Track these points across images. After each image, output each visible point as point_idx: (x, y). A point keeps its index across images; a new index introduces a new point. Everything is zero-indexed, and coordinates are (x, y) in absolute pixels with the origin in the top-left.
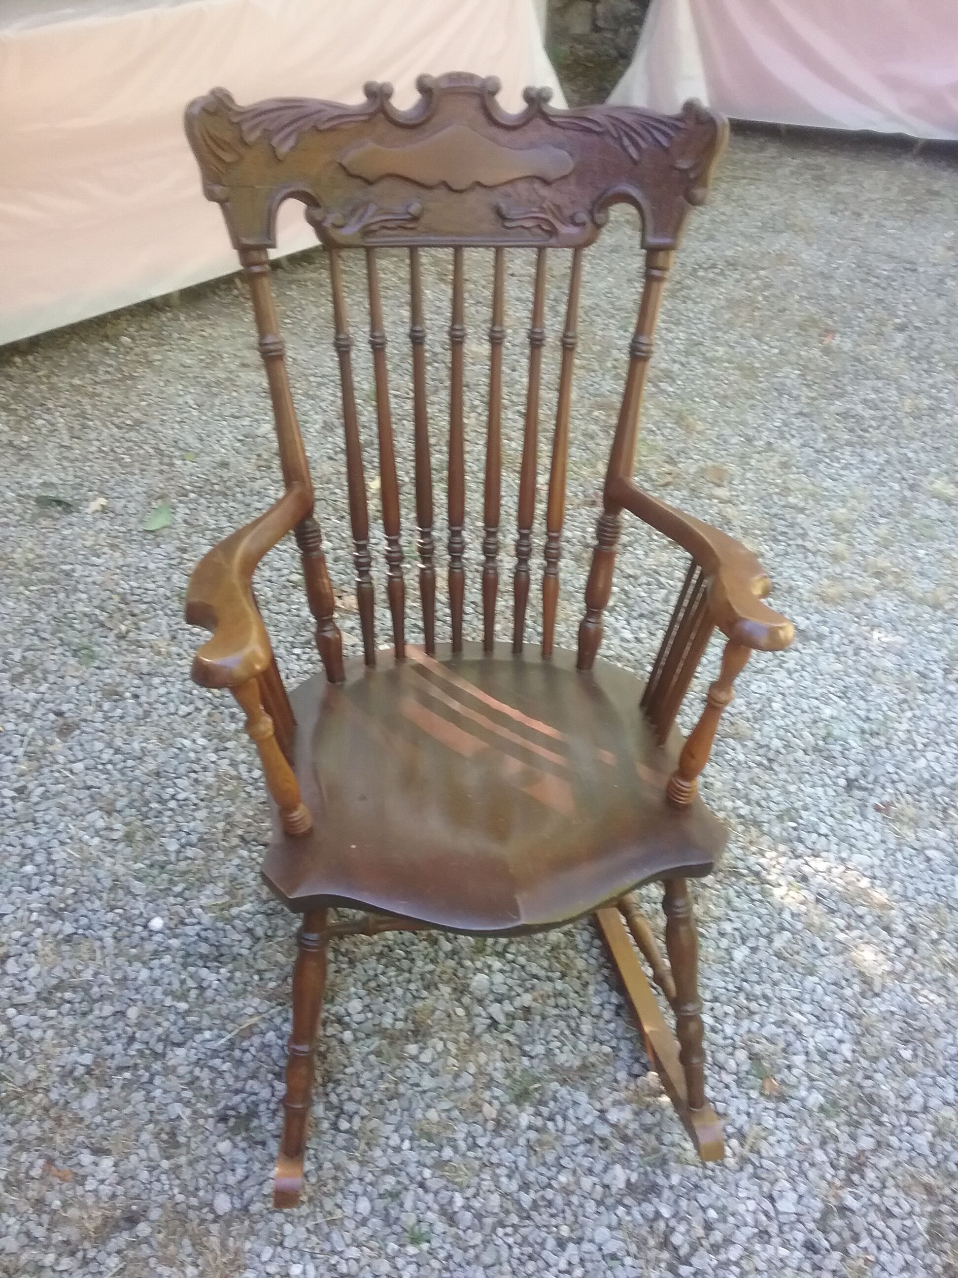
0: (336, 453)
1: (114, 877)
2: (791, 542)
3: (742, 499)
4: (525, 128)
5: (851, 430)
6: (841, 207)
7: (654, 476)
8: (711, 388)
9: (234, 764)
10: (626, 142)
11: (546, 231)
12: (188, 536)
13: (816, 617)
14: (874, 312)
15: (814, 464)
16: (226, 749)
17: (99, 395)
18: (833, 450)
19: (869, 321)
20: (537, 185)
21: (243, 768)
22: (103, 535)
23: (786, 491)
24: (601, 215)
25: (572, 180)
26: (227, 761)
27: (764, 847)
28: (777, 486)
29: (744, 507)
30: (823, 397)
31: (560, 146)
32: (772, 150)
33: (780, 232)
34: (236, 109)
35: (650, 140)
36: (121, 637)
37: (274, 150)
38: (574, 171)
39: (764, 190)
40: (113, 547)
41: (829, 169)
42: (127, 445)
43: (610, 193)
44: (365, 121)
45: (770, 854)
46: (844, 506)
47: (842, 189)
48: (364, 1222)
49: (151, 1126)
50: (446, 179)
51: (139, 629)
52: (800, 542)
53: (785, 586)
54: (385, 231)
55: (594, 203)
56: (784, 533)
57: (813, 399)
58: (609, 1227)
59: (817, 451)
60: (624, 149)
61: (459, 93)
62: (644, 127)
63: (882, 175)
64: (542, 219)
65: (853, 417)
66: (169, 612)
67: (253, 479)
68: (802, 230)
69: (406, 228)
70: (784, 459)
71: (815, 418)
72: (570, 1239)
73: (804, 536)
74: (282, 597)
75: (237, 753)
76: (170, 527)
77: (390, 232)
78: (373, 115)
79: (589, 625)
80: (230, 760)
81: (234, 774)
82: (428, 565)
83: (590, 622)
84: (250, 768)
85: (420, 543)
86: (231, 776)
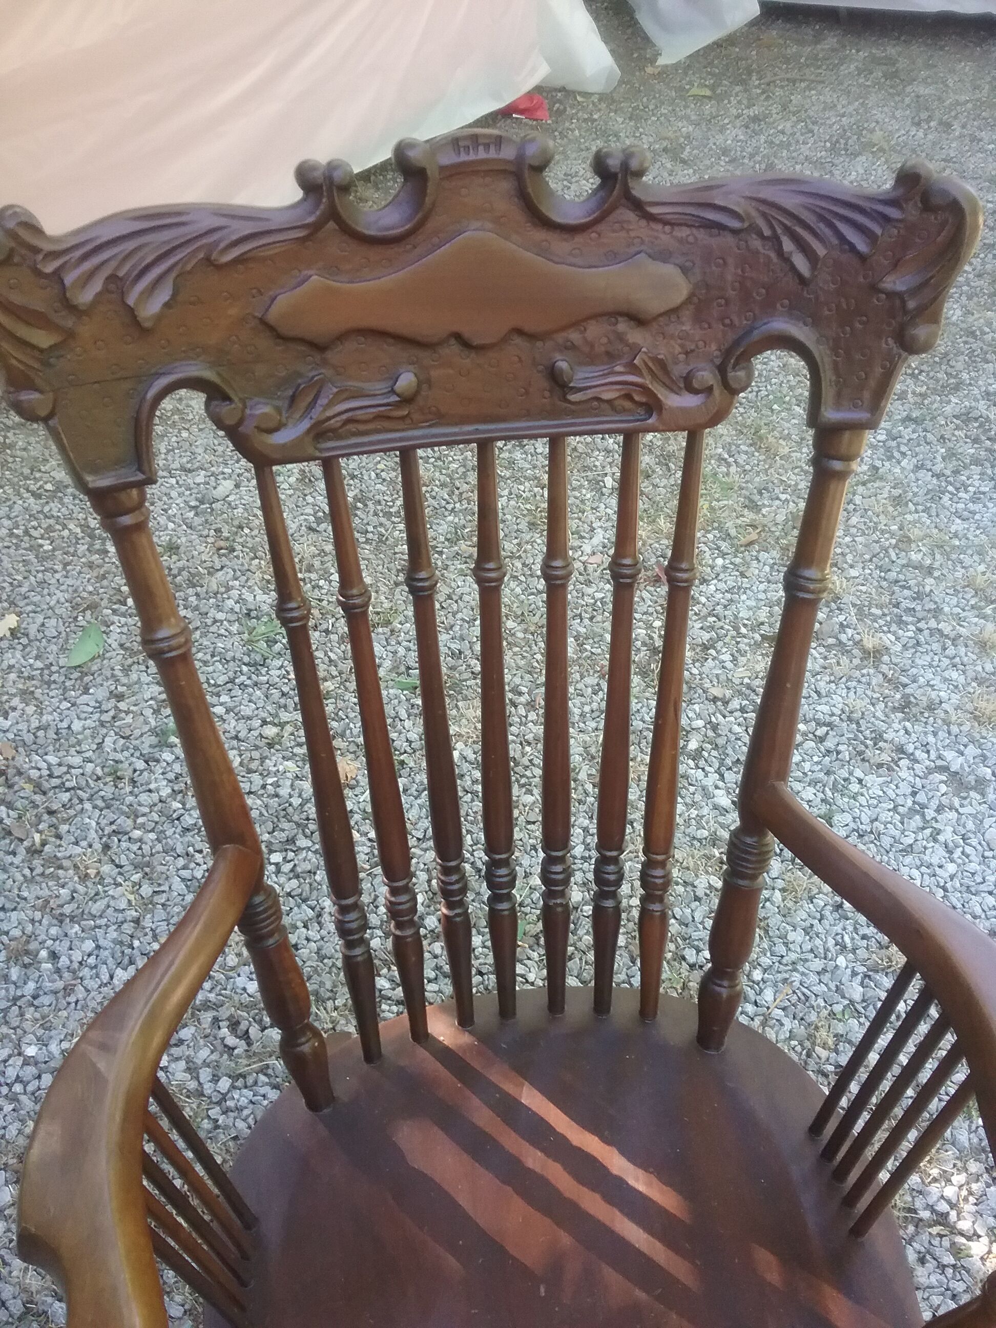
0: (319, 521)
1: (24, 1297)
2: (922, 625)
3: (849, 558)
4: (600, 227)
5: (976, 441)
6: (924, 115)
7: (733, 532)
8: (791, 388)
10: (788, 245)
11: (640, 404)
12: (126, 670)
13: (971, 751)
14: (984, 263)
15: (935, 496)
17: (11, 446)
18: (956, 472)
19: (979, 276)
20: (622, 326)
21: (205, 1074)
22: (13, 676)
23: (905, 542)
24: (741, 374)
25: (687, 314)
26: (182, 1064)
27: (948, 1168)
28: (893, 535)
29: (854, 573)
30: (935, 391)
31: (663, 256)
32: (831, 41)
33: (856, 155)
34: (47, 247)
35: (835, 241)
36: (34, 852)
37: (131, 311)
38: (688, 301)
39: (828, 96)
40: (26, 695)
41: (903, 63)
42: (45, 523)
43: (756, 335)
44: (302, 240)
45: (959, 1178)
46: (983, 561)
47: (923, 90)
50: (456, 328)
51: (59, 837)
52: (933, 624)
53: (924, 702)
54: (352, 427)
55: (727, 354)
56: (911, 611)
57: (923, 396)
59: (937, 476)
60: (785, 259)
61: (476, 173)
62: (822, 218)
63: (966, 67)
64: (632, 384)
65: (976, 419)
66: (100, 803)
67: (212, 571)
68: (881, 150)
69: (389, 418)
70: (896, 492)
71: (928, 424)
73: (937, 612)
74: (254, 765)
76: (102, 657)
77: (362, 427)
78: (315, 228)
79: (718, 989)
80: (187, 1063)
81: (192, 1086)
82: (458, 911)
83: (720, 986)
84: (214, 1076)
85: (442, 882)
86: (188, 1091)
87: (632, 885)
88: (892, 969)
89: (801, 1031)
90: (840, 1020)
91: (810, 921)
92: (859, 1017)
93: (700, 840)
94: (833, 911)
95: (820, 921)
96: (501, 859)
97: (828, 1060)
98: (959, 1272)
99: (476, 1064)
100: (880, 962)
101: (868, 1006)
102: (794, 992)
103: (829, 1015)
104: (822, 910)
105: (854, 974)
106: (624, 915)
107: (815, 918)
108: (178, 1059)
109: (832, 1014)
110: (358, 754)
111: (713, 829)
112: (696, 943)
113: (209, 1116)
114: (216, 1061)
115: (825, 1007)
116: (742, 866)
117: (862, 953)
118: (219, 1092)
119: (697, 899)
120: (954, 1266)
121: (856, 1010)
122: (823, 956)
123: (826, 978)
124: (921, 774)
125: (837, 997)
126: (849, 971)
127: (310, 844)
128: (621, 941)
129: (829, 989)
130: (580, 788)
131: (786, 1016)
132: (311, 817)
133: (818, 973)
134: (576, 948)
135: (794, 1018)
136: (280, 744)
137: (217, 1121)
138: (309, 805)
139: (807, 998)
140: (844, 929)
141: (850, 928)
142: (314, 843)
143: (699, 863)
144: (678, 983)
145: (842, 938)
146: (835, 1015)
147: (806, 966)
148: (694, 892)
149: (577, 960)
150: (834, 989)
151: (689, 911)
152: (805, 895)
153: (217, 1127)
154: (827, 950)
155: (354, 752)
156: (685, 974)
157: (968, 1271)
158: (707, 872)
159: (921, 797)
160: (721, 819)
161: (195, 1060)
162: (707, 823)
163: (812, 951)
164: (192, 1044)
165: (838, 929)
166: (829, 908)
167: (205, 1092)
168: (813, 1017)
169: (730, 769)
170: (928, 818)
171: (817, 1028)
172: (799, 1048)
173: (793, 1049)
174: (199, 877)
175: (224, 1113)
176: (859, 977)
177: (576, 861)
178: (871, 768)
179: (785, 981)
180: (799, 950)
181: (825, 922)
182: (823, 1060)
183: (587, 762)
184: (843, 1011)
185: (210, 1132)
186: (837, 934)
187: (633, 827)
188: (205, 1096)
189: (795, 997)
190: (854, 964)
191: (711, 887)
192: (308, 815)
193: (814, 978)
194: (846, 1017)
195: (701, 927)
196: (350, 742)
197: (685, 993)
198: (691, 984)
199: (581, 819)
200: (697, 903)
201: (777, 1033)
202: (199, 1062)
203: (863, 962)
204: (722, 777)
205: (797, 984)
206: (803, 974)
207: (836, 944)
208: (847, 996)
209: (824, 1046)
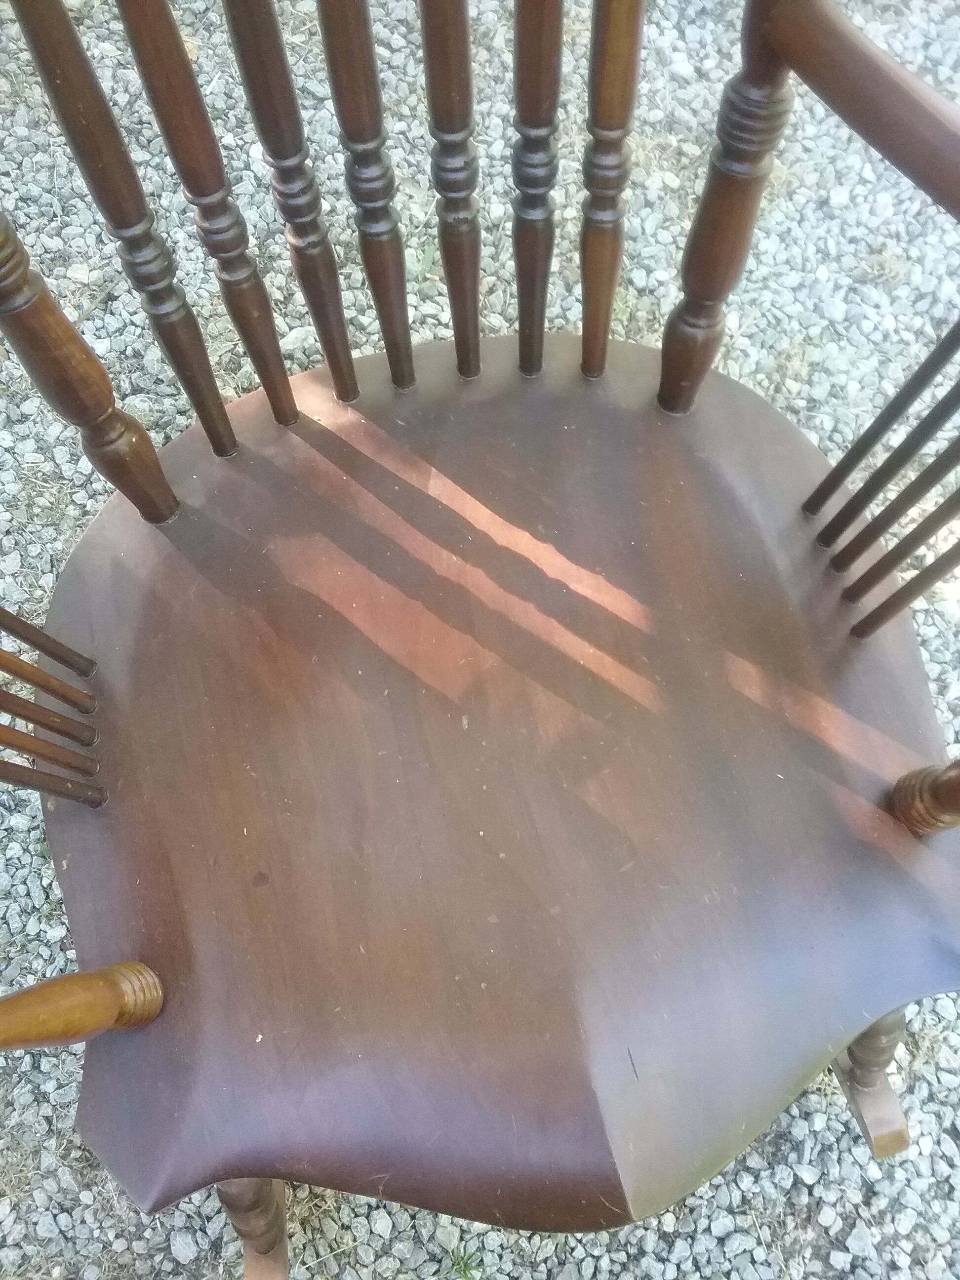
9: (43, 448)
16: (24, 418)
21: (61, 455)
26: (31, 444)
48: (385, 1251)
49: (52, 1142)
58: (730, 1210)
72: (677, 1234)
75: (47, 425)
79: (689, 330)
80: (37, 441)
81: (48, 469)
82: (313, 238)
83: (693, 326)
84: (72, 455)
85: (281, 194)
86: (44, 474)
87: (567, 192)
88: (884, 278)
89: (769, 361)
90: (816, 346)
91: (788, 224)
92: (840, 340)
93: (653, 125)
94: (817, 209)
95: (799, 223)
96: (365, 151)
97: (799, 393)
98: (932, 617)
99: (366, 449)
100: (869, 270)
101: (850, 326)
102: (764, 315)
103: (804, 340)
104: (803, 208)
105: (837, 287)
106: (558, 232)
107: (793, 219)
108: (24, 438)
109: (808, 339)
110: (197, 26)
111: (669, 109)
112: (646, 262)
113: (73, 501)
114: (73, 439)
115: (800, 331)
116: (741, 140)
117: (848, 261)
118: (82, 473)
119: (648, 204)
120: (926, 611)
121: (836, 331)
122: (800, 267)
123: (802, 295)
124: (937, 18)
125: (815, 318)
126: (831, 285)
127: (147, 157)
128: (555, 265)
129: (806, 309)
130: (496, 59)
131: (753, 345)
132: (144, 119)
133: (794, 290)
134: (499, 278)
135: (762, 347)
136: (91, 18)
137: (85, 506)
138: (140, 103)
139: (779, 321)
140: (829, 231)
141: (836, 230)
142: (153, 155)
143: (652, 155)
144: (624, 313)
145: (826, 243)
146: (811, 339)
147: (779, 281)
148: (645, 195)
149: (500, 292)
150: (811, 308)
151: (639, 220)
152: (784, 190)
153: (86, 513)
154: (805, 260)
155: (191, 25)
156: (632, 301)
157: (941, 615)
158: (661, 168)
159: (935, 51)
160: (680, 94)
161: (45, 438)
162: (662, 100)
163: (787, 262)
164: (38, 419)
165: (821, 232)
166: (812, 205)
167: (65, 474)
168: (784, 344)
169: (693, 22)
170: (942, 77)
171: (789, 358)
172: (766, 383)
173: (760, 384)
174: (11, 209)
175: (91, 497)
176: (843, 292)
177: (495, 163)
178: (875, 12)
179: (753, 302)
180: (772, 262)
181: (806, 224)
182: (794, 395)
183: (504, 22)
184: (822, 333)
185: (78, 519)
186: (819, 239)
187: (567, 112)
188: (65, 479)
189: (765, 321)
190: (838, 275)
191: (666, 188)
192: (140, 117)
193: (788, 296)
194: (824, 341)
195: (652, 240)
196: (185, 10)
197: (633, 326)
198: (639, 314)
199: (499, 105)
200: (648, 210)
201: (741, 367)
202: (51, 440)
203: (849, 273)
204: (682, 34)
205: (767, 305)
206: (776, 292)
207: (818, 252)
208: (827, 315)
209: (796, 378)
